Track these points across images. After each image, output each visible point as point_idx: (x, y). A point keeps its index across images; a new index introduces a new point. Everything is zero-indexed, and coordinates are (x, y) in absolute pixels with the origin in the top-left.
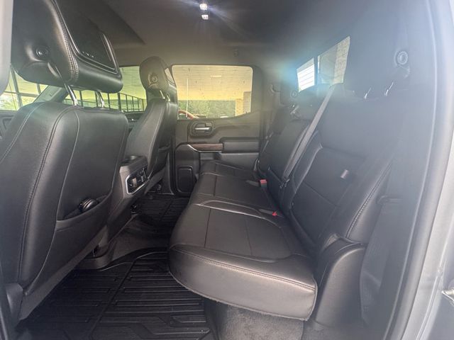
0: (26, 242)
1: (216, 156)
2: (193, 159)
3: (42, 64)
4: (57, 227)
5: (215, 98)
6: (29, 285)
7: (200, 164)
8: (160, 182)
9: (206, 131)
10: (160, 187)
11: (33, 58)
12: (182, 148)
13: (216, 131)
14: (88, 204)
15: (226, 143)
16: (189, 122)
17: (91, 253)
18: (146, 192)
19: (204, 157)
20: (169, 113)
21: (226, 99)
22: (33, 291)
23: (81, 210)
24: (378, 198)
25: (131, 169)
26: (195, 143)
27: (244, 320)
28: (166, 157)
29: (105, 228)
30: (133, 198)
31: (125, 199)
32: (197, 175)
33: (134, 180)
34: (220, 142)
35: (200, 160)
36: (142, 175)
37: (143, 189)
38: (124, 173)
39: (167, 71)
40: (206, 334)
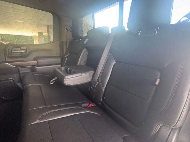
1: (33, 69)
2: (13, 73)
7: (20, 76)
9: (22, 53)
13: (30, 53)
15: (39, 60)
16: (5, 46)
19: (23, 71)
26: (13, 62)
34: (34, 60)
35: (19, 74)
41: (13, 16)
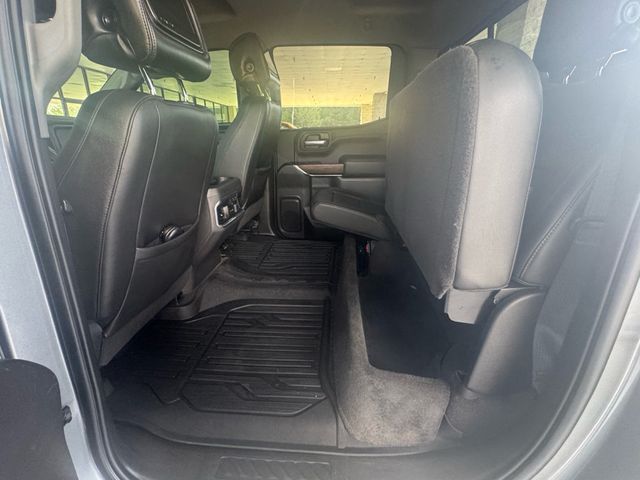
0: (103, 269)
1: (334, 182)
2: (301, 185)
3: (109, 37)
4: (137, 257)
5: (331, 104)
6: (109, 325)
7: (311, 193)
8: (257, 218)
9: (320, 145)
10: (257, 224)
11: (99, 29)
12: (285, 170)
13: (335, 146)
14: (171, 232)
15: (348, 163)
16: (296, 133)
17: (174, 300)
18: (239, 228)
19: (317, 183)
20: (270, 118)
21: (346, 104)
22: (112, 334)
23: (163, 239)
24: (571, 221)
25: (222, 193)
26: (304, 163)
27: (371, 383)
28: (265, 183)
29: (191, 269)
30: (224, 233)
31: (214, 234)
32: (306, 209)
33: (225, 209)
34: (340, 162)
35: (311, 188)
36: (235, 203)
37: (237, 223)
38: (213, 197)
39: (267, 55)
40: (321, 401)
41: (323, 57)
